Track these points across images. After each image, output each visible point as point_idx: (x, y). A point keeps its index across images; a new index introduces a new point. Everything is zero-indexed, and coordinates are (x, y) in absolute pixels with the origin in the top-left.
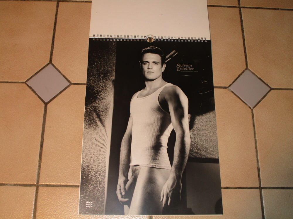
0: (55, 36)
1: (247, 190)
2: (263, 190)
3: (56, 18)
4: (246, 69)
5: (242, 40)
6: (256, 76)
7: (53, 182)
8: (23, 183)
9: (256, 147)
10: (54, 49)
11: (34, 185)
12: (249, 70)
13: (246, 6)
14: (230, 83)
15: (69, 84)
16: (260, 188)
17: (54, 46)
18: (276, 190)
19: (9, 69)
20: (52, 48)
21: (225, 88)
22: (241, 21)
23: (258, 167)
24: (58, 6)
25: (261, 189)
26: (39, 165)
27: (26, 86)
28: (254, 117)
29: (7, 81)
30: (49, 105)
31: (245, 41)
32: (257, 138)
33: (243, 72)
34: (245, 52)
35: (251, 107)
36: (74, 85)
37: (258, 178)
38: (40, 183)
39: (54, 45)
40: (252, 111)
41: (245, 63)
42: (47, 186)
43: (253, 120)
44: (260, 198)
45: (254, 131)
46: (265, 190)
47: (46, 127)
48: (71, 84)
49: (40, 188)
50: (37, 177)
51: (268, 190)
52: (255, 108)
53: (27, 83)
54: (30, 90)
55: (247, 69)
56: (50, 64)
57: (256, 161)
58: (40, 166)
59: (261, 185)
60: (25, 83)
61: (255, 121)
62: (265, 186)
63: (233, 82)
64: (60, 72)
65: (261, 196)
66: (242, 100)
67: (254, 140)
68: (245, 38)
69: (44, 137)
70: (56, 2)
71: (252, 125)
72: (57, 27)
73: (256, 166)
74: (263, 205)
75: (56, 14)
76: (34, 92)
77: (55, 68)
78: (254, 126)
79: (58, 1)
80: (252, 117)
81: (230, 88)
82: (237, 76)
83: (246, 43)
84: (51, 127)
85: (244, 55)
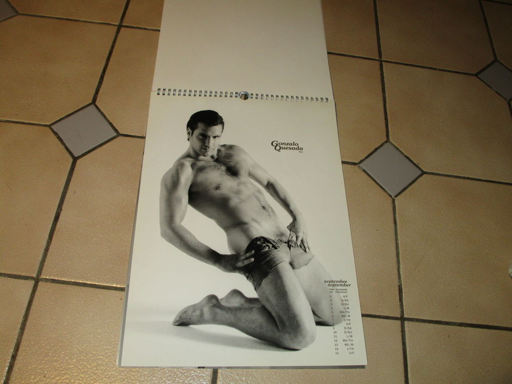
0: (107, 69)
1: (381, 320)
2: (406, 322)
3: (113, 47)
4: (386, 142)
6: (401, 152)
7: (64, 277)
8: (14, 273)
9: (398, 254)
10: (102, 86)
11: (32, 278)
12: (391, 143)
13: (390, 60)
14: (362, 158)
15: (116, 134)
16: (402, 319)
17: (103, 82)
18: (427, 324)
19: (30, 105)
20: (99, 84)
21: (354, 164)
22: (383, 78)
23: (399, 286)
24: (118, 32)
25: (404, 321)
26: (46, 247)
27: (50, 131)
28: (395, 210)
29: (22, 121)
30: (79, 162)
31: (387, 105)
32: (399, 242)
33: (382, 145)
34: (386, 119)
35: (392, 195)
36: (123, 137)
37: (399, 303)
38: (43, 277)
39: (104, 80)
40: (394, 200)
41: (385, 134)
42: (54, 281)
43: (394, 214)
44: (401, 334)
45: (396, 230)
46: (411, 323)
47: (68, 191)
48: (119, 135)
49: (40, 283)
50: (40, 265)
51: (414, 323)
52: (398, 197)
53: (52, 127)
54: (55, 137)
55: (388, 141)
56: (93, 105)
57: (396, 276)
59: (403, 315)
60: (49, 126)
61: (397, 216)
62: (410, 317)
63: (367, 158)
64: (105, 117)
65: (403, 331)
66: (378, 184)
67: (395, 243)
68: (387, 100)
69: (63, 206)
70: (117, 27)
71: (392, 222)
72: (112, 59)
73: (396, 283)
74: (406, 347)
75: (114, 42)
76: (60, 141)
77: (99, 110)
78: (395, 223)
79: (120, 27)
80: (393, 210)
81: (361, 165)
82: (372, 150)
83: (387, 107)
84: (77, 192)
85: (384, 123)
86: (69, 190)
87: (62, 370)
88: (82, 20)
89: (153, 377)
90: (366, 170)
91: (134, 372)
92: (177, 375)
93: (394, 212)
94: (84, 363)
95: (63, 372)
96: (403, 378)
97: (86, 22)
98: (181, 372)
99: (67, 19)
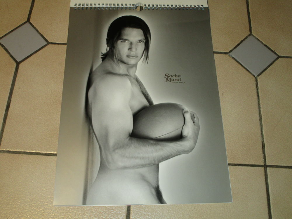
1: (249, 167)
2: (268, 168)
4: (249, 35)
5: (246, 5)
6: (261, 42)
7: (16, 149)
9: (261, 119)
10: (34, 8)
12: (254, 36)
14: (231, 49)
15: (46, 43)
16: (265, 166)
17: (34, 5)
18: (284, 169)
20: (31, 6)
21: (225, 53)
23: (262, 142)
25: (267, 167)
26: (2, 128)
28: (258, 86)
30: (21, 65)
31: (250, 7)
32: (262, 110)
33: (246, 38)
34: (249, 18)
35: (255, 75)
36: (52, 45)
37: (262, 155)
38: (1, 149)
39: (35, 3)
40: (256, 79)
41: (249, 29)
42: (9, 152)
43: (257, 89)
44: (264, 177)
45: (259, 101)
46: (271, 169)
47: (15, 88)
48: (48, 43)
51: (274, 168)
52: (260, 76)
54: (2, 48)
55: (251, 34)
56: (28, 23)
57: (260, 135)
58: (3, 130)
59: (266, 163)
61: (259, 90)
62: (271, 164)
63: (235, 48)
64: (37, 31)
65: (266, 175)
66: (244, 67)
67: (258, 111)
68: (249, 4)
69: (12, 98)
71: (256, 95)
73: (261, 141)
74: (268, 186)
76: (6, 51)
77: (33, 26)
78: (258, 95)
80: (256, 86)
81: (231, 54)
82: (239, 42)
83: (250, 8)
84: (21, 87)
85: (248, 20)
86: (15, 86)
87: (20, 214)
89: (84, 215)
90: (235, 57)
91: (70, 213)
92: (101, 213)
93: (257, 88)
94: (35, 208)
95: (20, 215)
96: (267, 209)
98: (104, 211)
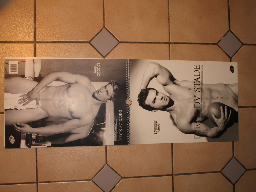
0: (141, 43)
2: (36, 184)
4: (121, 177)
6: (117, 184)
11: (35, 40)
12: (121, 180)
13: (174, 180)
14: (110, 165)
15: (104, 56)
17: (132, 44)
19: (114, 16)
20: (131, 42)
21: (106, 162)
22: (161, 176)
24: (165, 43)
27: (101, 29)
28: (85, 181)
29: (105, 15)
30: (88, 44)
33: (119, 175)
34: (135, 177)
35: (93, 179)
37: (44, 181)
38: (36, 44)
39: (134, 44)
40: (90, 180)
41: (126, 176)
42: (35, 48)
46: (36, 186)
47: (73, 44)
50: (41, 41)
52: (92, 182)
54: (99, 31)
55: (122, 178)
56: (118, 42)
57: (55, 180)
58: (47, 42)
59: (39, 183)
60: (104, 27)
62: (38, 186)
63: (111, 168)
64: (113, 49)
66: (98, 173)
68: (146, 178)
70: (168, 42)
72: (148, 44)
75: (158, 43)
77: (116, 46)
79: (169, 43)
81: (106, 165)
82: (116, 171)
83: (142, 178)
84: (74, 47)
85: (133, 176)
88: (170, 24)
90: (104, 167)
97: (169, 26)
99: (169, 17)
